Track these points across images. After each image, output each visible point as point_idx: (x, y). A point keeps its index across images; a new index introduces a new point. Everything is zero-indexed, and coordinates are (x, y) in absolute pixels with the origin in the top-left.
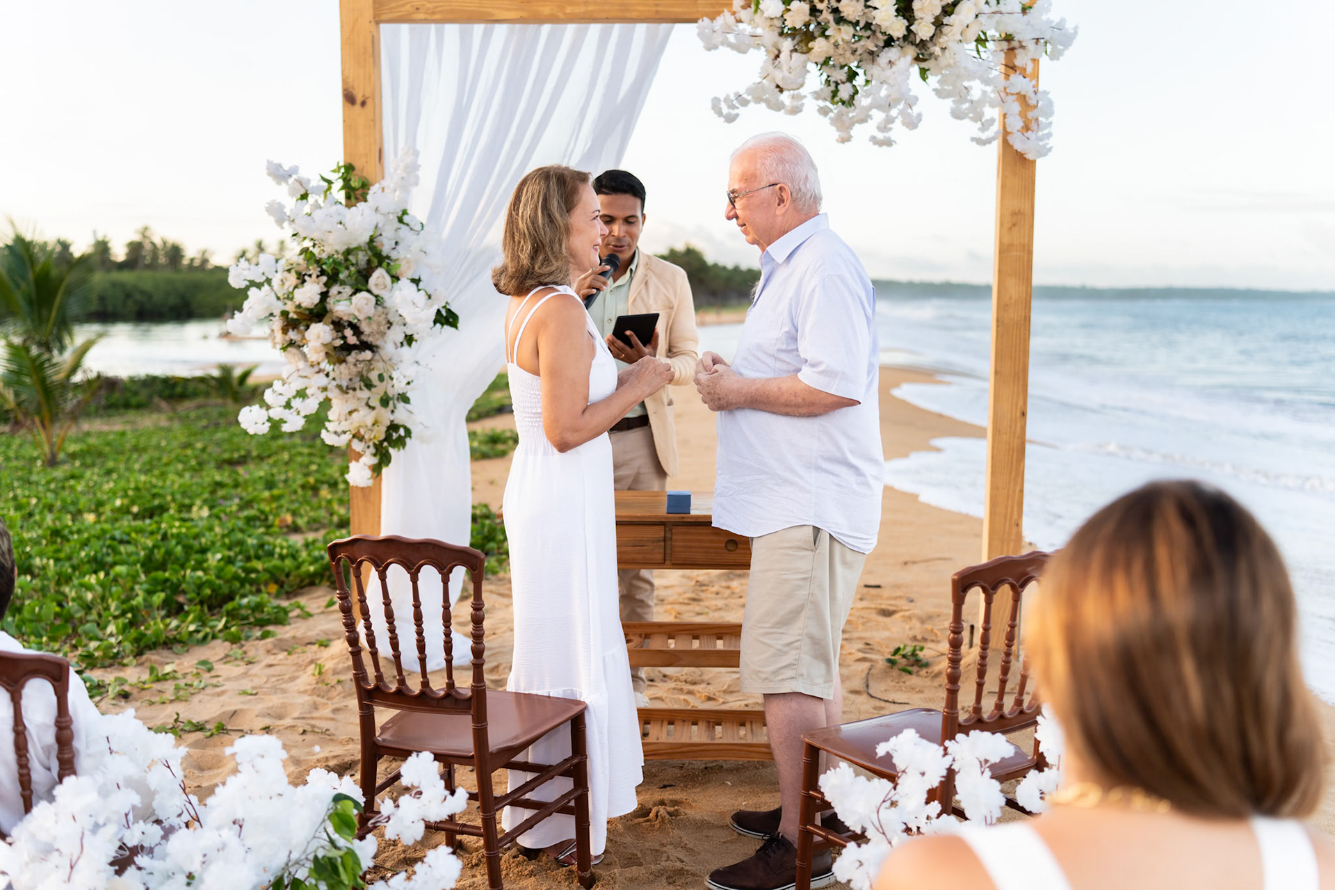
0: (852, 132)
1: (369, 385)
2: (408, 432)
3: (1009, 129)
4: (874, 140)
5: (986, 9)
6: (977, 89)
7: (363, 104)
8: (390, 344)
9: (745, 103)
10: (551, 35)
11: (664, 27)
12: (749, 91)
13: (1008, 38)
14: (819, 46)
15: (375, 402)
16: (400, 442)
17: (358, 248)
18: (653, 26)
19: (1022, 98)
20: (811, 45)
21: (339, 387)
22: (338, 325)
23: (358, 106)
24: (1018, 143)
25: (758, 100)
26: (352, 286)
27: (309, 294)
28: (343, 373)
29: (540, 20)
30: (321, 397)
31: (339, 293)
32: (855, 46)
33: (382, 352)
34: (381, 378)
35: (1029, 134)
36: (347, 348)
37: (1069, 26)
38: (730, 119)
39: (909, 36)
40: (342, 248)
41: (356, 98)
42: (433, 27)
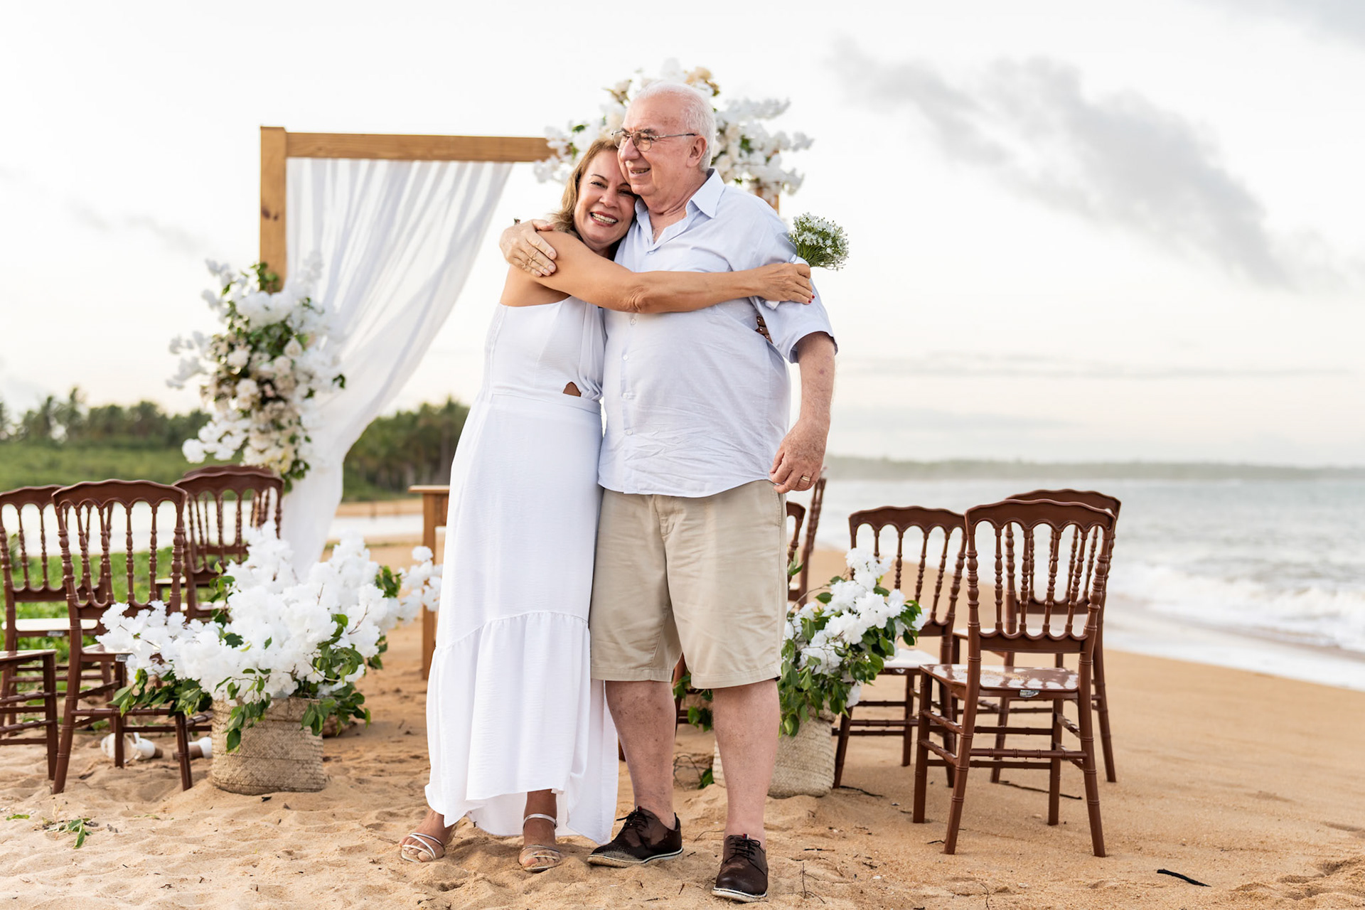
1: (280, 428)
2: (307, 467)
5: (739, 160)
7: (276, 218)
8: (297, 397)
10: (421, 168)
11: (506, 165)
13: (757, 181)
15: (284, 441)
16: (301, 474)
17: (275, 325)
18: (498, 165)
21: (261, 429)
22: (261, 382)
23: (271, 221)
26: (270, 353)
27: (239, 358)
28: (260, 418)
29: (411, 158)
30: (243, 436)
31: (260, 358)
33: (291, 405)
34: (290, 422)
36: (264, 400)
37: (798, 174)
40: (263, 324)
41: (272, 214)
42: (329, 162)
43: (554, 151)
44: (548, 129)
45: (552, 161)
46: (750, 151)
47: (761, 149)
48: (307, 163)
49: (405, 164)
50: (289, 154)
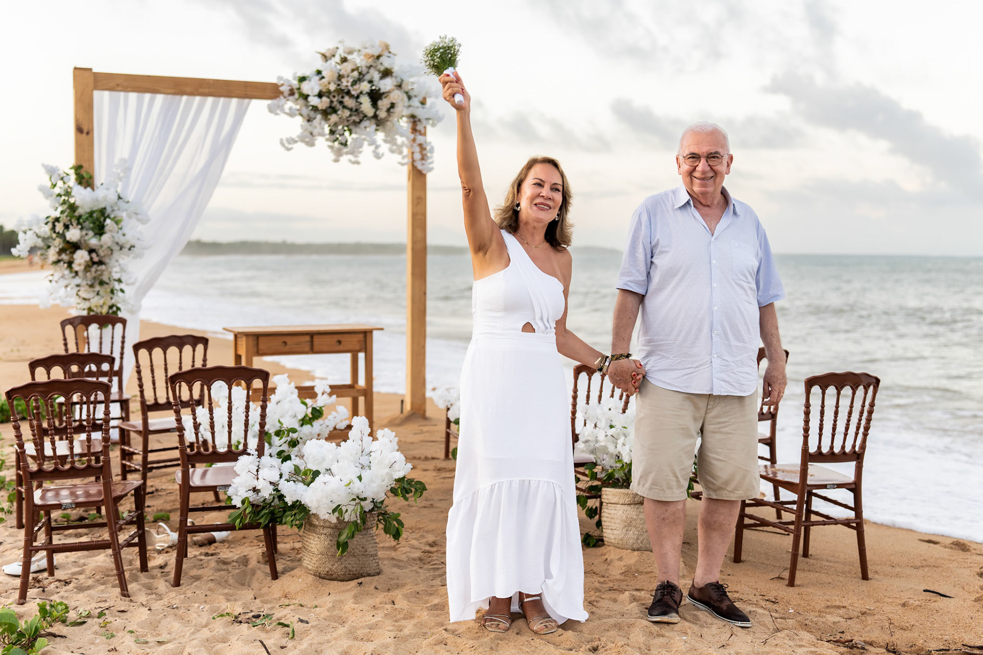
0: (341, 158)
1: (102, 283)
2: (119, 308)
3: (415, 159)
4: (350, 161)
6: (400, 140)
7: (88, 133)
9: (296, 142)
10: (187, 102)
11: (246, 101)
12: (298, 137)
13: (413, 117)
14: (334, 118)
15: (104, 292)
17: (96, 211)
18: (241, 100)
19: (420, 145)
20: (329, 117)
21: (87, 284)
22: (91, 251)
23: (84, 135)
24: (420, 167)
25: (303, 141)
26: (94, 232)
27: (74, 234)
28: (88, 277)
29: (182, 93)
31: (87, 234)
32: (349, 119)
33: (108, 267)
34: (109, 279)
35: (424, 162)
36: (92, 264)
38: (289, 149)
39: (375, 116)
40: (88, 210)
41: (83, 130)
42: (122, 94)
43: (282, 93)
44: (280, 78)
45: (282, 100)
46: (410, 98)
47: (416, 96)
48: (106, 94)
49: (178, 97)
50: (96, 88)
